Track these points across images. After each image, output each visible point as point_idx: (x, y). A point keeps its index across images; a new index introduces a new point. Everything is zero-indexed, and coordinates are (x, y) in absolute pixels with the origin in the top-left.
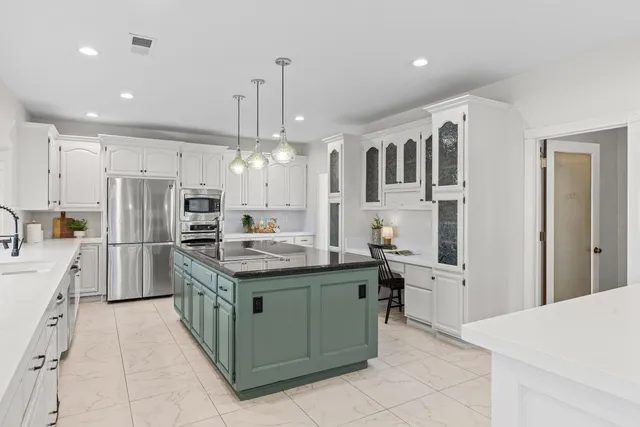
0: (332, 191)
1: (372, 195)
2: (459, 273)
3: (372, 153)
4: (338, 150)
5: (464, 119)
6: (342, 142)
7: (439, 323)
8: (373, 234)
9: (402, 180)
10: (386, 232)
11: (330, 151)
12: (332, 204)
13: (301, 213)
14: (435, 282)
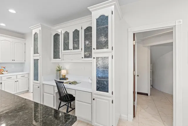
0: (34, 53)
1: (56, 55)
2: (110, 97)
3: (56, 36)
4: (38, 32)
5: (112, 13)
6: (40, 28)
7: (97, 123)
8: (57, 74)
9: (72, 49)
10: (63, 72)
11: (33, 33)
12: (34, 60)
13: (22, 64)
14: (95, 101)
